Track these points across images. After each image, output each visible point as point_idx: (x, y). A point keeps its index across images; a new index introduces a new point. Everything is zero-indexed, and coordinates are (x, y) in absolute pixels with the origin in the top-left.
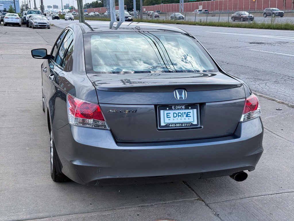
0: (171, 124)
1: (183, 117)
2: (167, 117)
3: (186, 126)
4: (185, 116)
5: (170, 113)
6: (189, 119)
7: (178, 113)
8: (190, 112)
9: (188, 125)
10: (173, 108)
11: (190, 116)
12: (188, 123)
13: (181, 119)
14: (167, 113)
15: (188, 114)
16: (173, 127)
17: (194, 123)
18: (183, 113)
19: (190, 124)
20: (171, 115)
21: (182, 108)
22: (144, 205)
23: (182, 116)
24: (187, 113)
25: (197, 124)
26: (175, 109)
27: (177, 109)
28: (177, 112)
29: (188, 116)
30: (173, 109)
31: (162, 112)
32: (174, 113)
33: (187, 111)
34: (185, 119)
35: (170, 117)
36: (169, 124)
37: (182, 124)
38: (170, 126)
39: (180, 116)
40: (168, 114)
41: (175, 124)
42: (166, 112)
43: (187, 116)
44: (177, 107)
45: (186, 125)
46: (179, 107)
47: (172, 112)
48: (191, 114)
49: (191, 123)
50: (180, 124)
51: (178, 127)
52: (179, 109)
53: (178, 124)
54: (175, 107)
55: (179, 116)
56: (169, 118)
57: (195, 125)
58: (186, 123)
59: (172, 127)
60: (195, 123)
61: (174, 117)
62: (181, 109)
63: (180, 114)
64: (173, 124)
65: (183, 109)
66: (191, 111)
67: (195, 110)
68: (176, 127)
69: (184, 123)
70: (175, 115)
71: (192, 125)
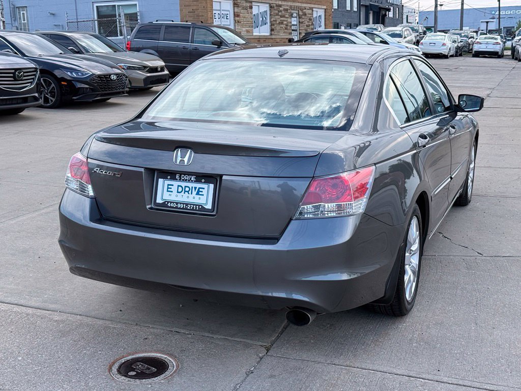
0: (171, 202)
1: (192, 194)
2: (168, 191)
3: (193, 209)
4: (194, 193)
5: (173, 185)
6: (200, 198)
7: (185, 187)
8: (204, 189)
9: (196, 208)
10: (177, 177)
11: (203, 195)
12: (196, 205)
13: (188, 197)
14: (168, 185)
15: (201, 190)
16: (173, 207)
17: (206, 207)
18: (192, 187)
19: (199, 207)
20: (174, 189)
21: (191, 179)
22: (179, 331)
23: (190, 192)
24: (199, 188)
25: (210, 208)
26: (180, 180)
27: (183, 180)
28: (183, 184)
29: (200, 193)
30: (177, 179)
31: (161, 181)
32: (178, 186)
33: (198, 185)
34: (194, 198)
35: (172, 192)
36: (168, 202)
37: (187, 205)
38: (169, 205)
39: (187, 191)
40: (169, 187)
41: (177, 203)
42: (167, 182)
43: (198, 194)
44: (183, 177)
45: (193, 207)
46: (187, 177)
47: (176, 184)
48: (205, 192)
49: (201, 205)
50: (183, 204)
51: (180, 208)
52: (186, 180)
53: (181, 203)
54: (180, 177)
55: (185, 191)
56: (170, 193)
57: (208, 210)
58: (194, 205)
59: (171, 207)
60: (209, 206)
61: (178, 192)
62: (189, 181)
63: (187, 189)
64: (173, 203)
65: (192, 181)
66: (205, 186)
67: (212, 186)
68: (176, 208)
69: (190, 204)
70: (180, 189)
71: (203, 209)
